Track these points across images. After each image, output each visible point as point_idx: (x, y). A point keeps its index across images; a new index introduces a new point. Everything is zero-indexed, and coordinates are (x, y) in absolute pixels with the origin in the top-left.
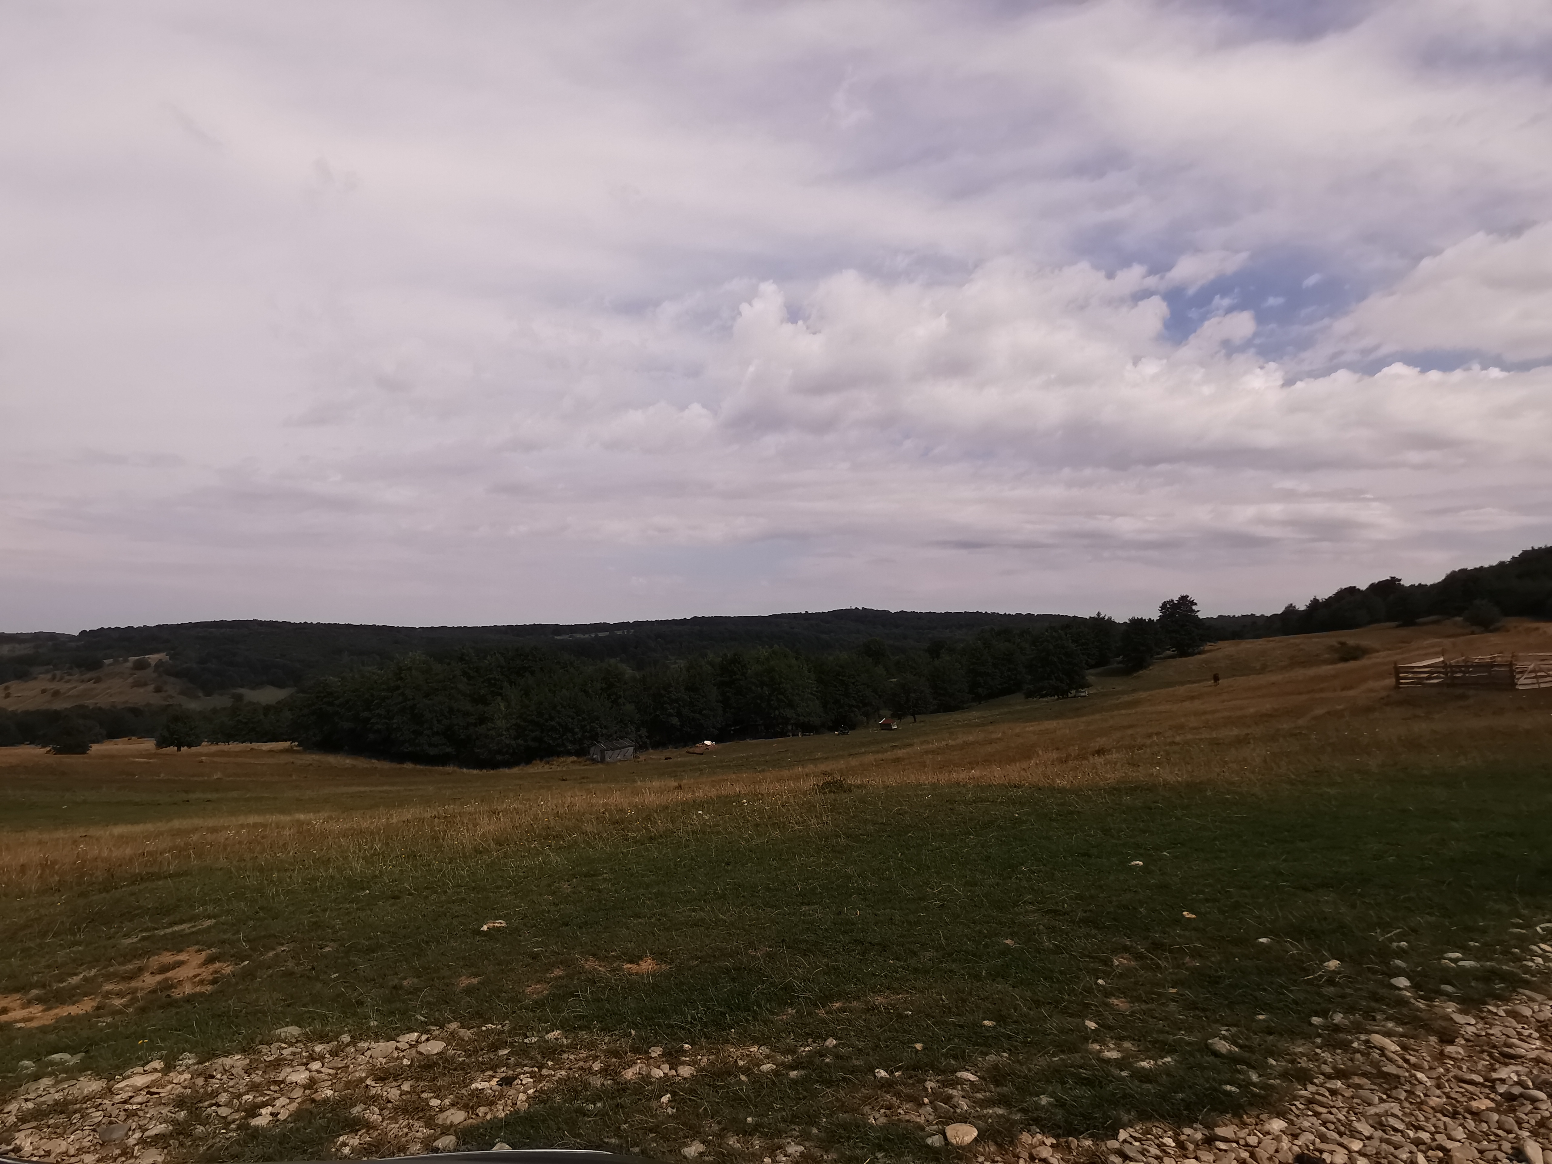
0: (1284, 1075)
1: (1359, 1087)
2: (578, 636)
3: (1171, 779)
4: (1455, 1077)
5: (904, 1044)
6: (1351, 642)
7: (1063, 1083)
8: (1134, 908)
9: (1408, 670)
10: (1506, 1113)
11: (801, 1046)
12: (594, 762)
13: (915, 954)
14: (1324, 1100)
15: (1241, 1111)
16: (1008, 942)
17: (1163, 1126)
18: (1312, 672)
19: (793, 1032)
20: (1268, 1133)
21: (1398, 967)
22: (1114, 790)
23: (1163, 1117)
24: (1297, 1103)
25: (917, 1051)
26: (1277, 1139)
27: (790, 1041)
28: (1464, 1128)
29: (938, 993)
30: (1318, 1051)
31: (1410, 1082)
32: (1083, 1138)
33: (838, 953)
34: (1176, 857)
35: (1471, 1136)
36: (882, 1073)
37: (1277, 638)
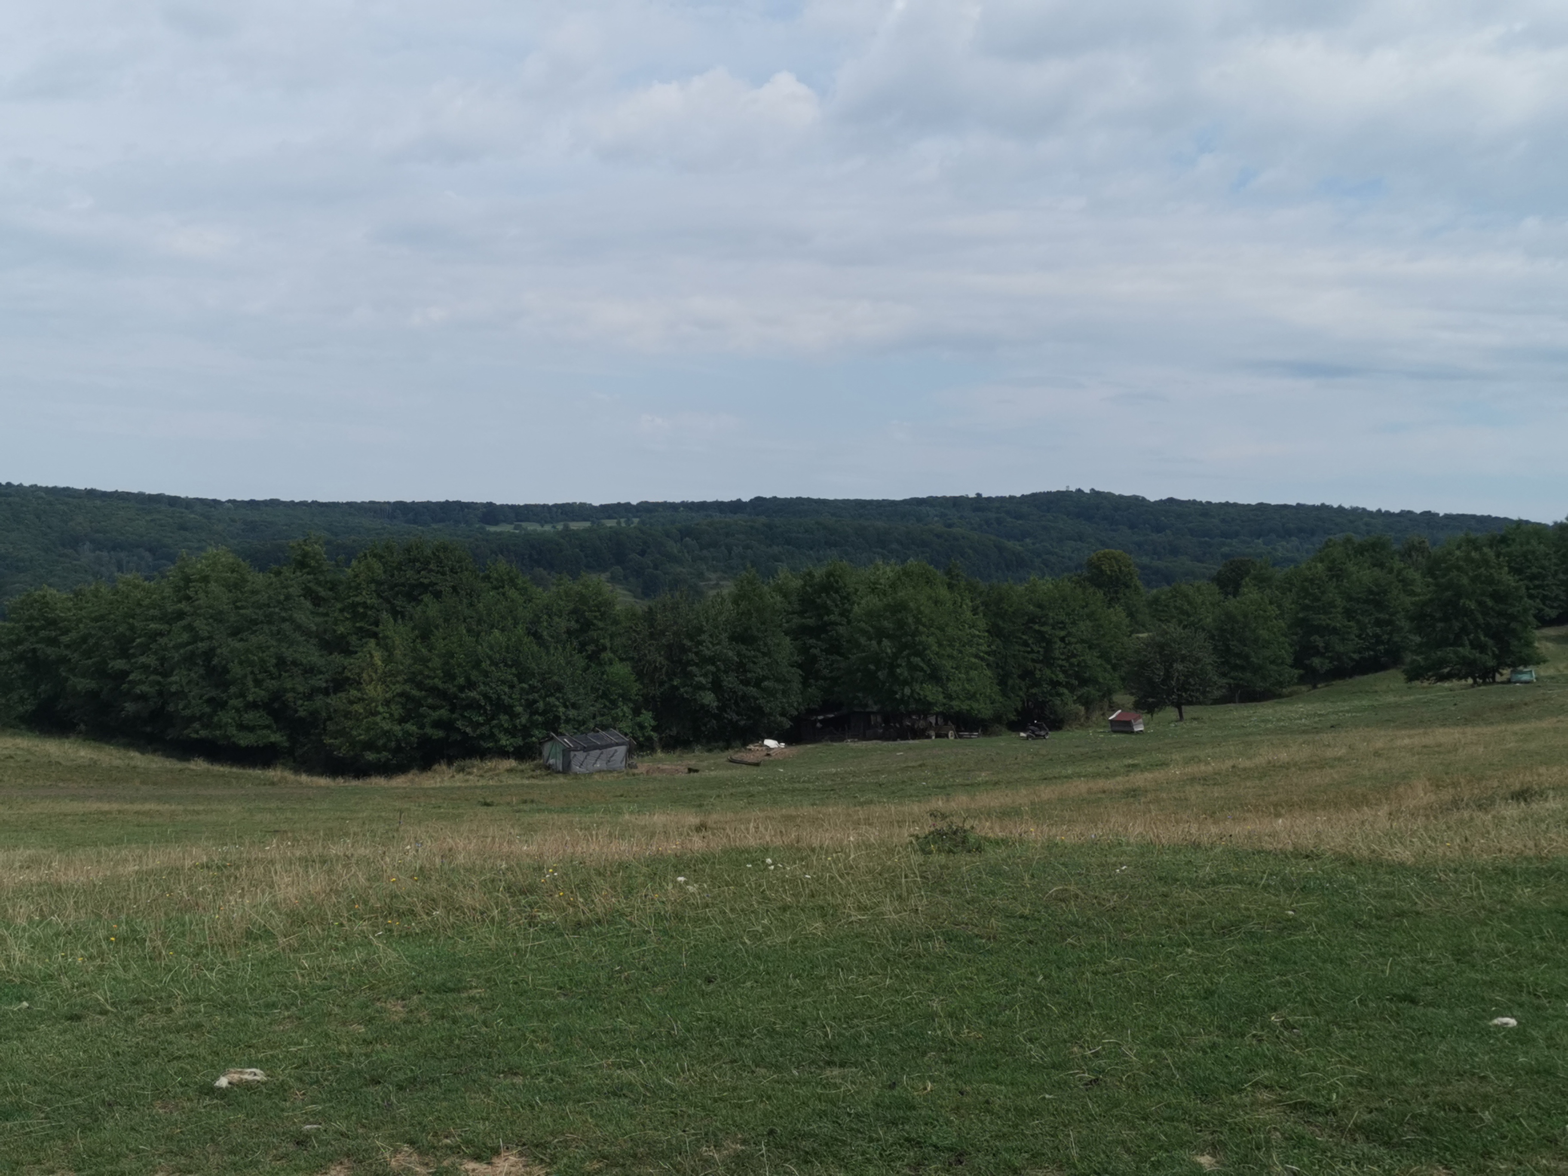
2: (532, 527)
12: (549, 769)
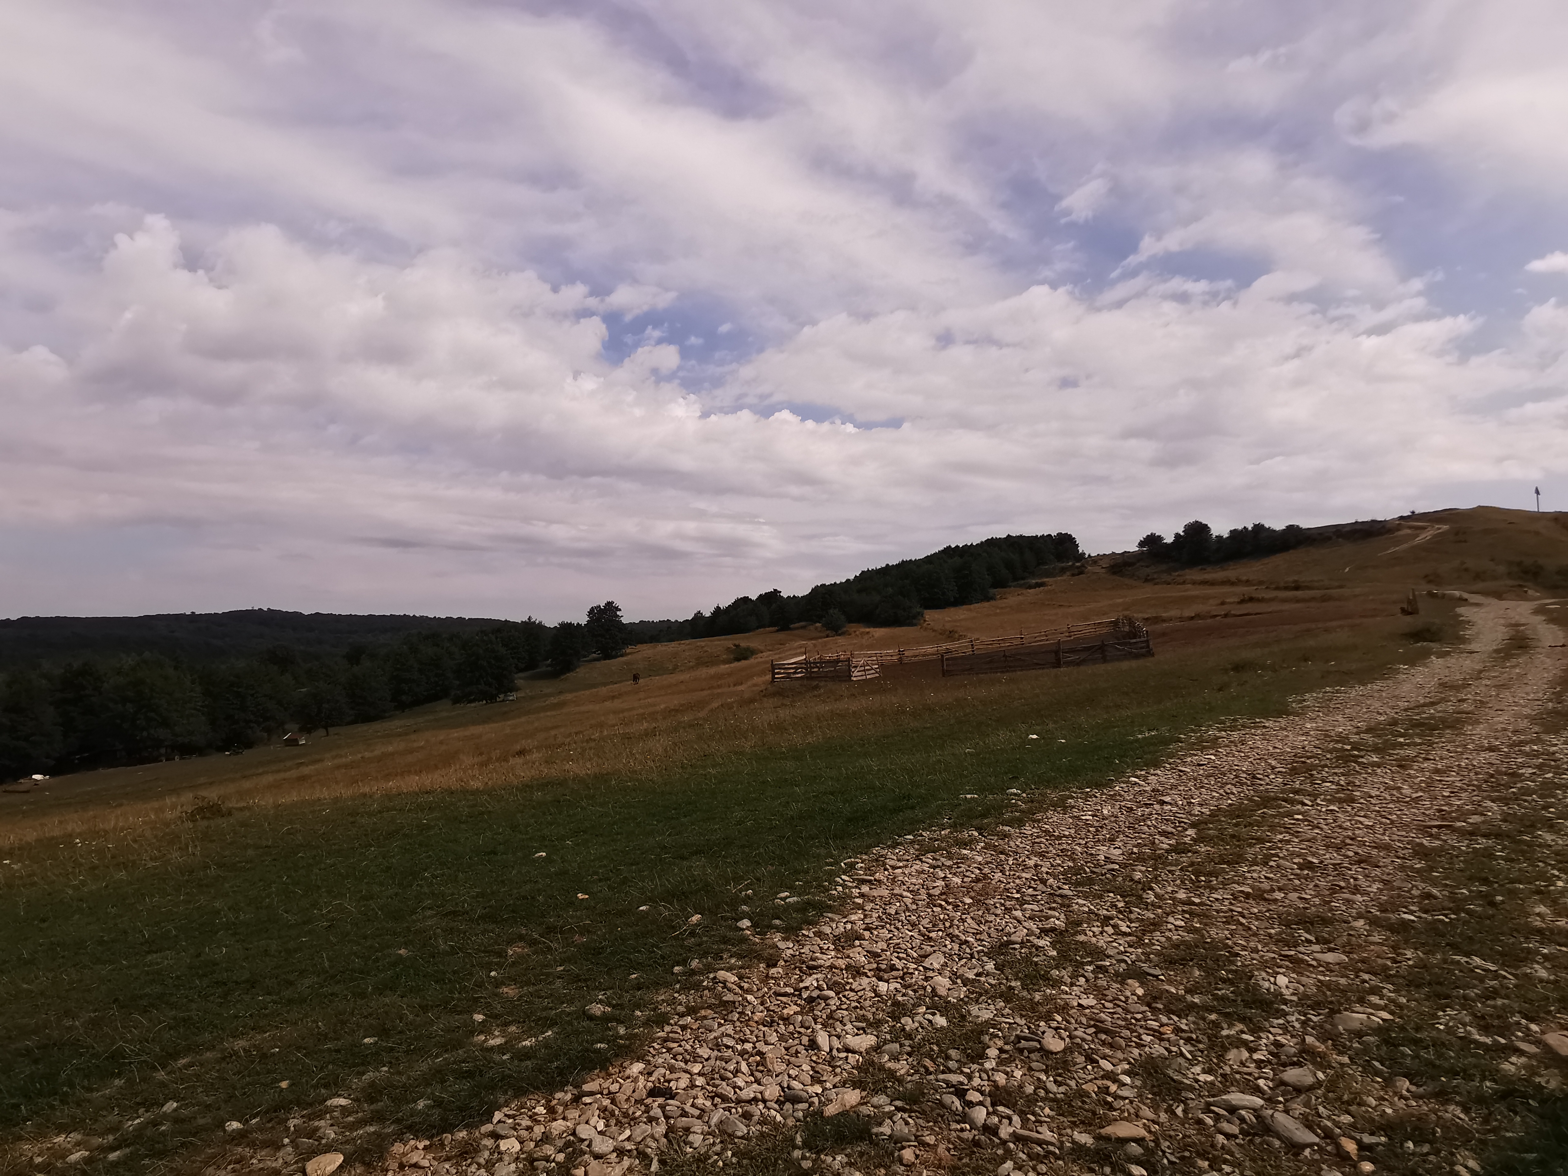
0: (647, 1023)
1: (705, 1018)
3: (582, 773)
4: (775, 993)
5: (267, 1085)
6: (743, 644)
7: (442, 1081)
8: (533, 898)
9: (781, 667)
10: (807, 1014)
11: (128, 1120)
13: (291, 983)
14: (676, 1036)
15: (608, 1064)
16: (402, 952)
17: (536, 1097)
18: (713, 671)
19: (118, 1106)
20: (628, 1078)
21: (744, 911)
22: (527, 787)
23: (538, 1088)
24: (655, 1045)
25: (282, 1090)
26: (635, 1080)
27: (113, 1118)
28: (777, 1032)
29: (315, 1021)
30: (676, 995)
31: (742, 1005)
32: (458, 1131)
33: (192, 1001)
34: (578, 845)
35: (782, 1038)
36: (235, 1125)
37: (687, 642)
